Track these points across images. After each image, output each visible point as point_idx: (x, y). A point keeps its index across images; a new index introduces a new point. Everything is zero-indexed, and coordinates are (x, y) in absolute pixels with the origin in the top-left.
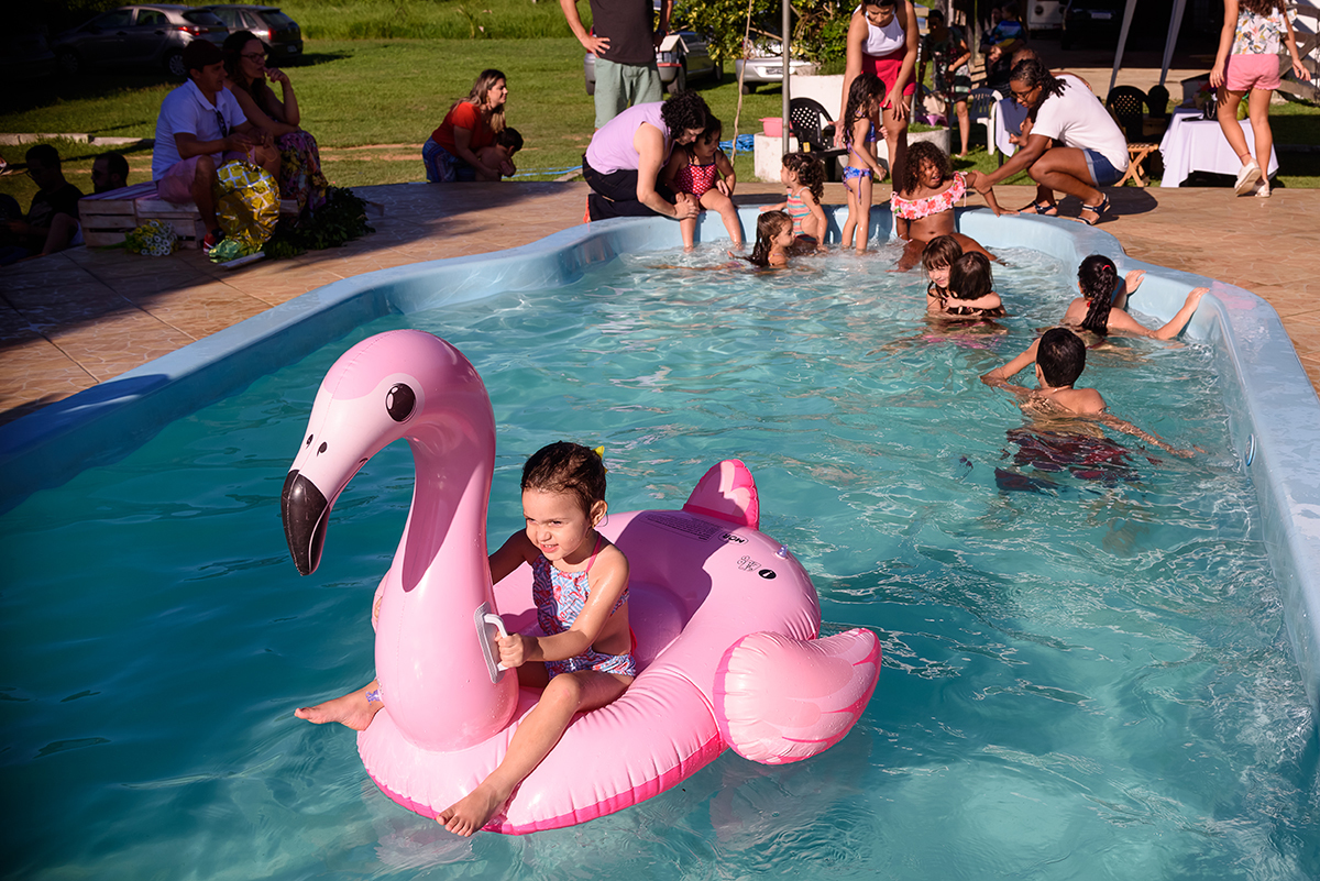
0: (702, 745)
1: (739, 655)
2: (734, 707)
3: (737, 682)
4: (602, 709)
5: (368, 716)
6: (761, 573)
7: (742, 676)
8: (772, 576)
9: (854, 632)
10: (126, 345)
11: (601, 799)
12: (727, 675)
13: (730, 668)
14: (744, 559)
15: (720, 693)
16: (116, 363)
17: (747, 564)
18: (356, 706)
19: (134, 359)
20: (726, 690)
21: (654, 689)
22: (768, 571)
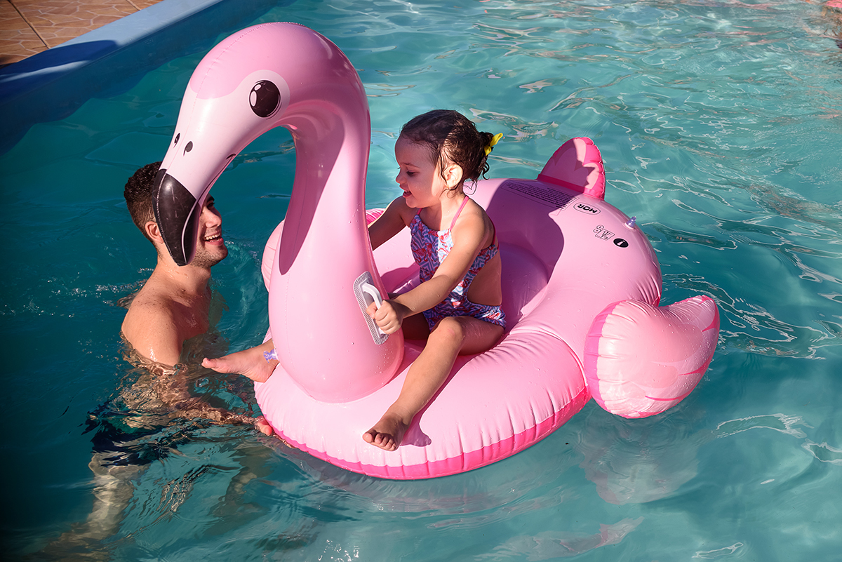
0: (573, 398)
1: (612, 322)
2: (604, 367)
3: (608, 346)
4: (482, 355)
5: (270, 368)
6: (616, 241)
7: (613, 341)
8: (625, 245)
9: (698, 299)
10: (75, 9)
11: (486, 444)
12: (601, 339)
13: (603, 333)
14: (600, 228)
15: (592, 354)
16: (65, 27)
17: (602, 233)
18: (259, 359)
19: (80, 24)
20: (600, 353)
21: (533, 343)
22: (622, 240)
